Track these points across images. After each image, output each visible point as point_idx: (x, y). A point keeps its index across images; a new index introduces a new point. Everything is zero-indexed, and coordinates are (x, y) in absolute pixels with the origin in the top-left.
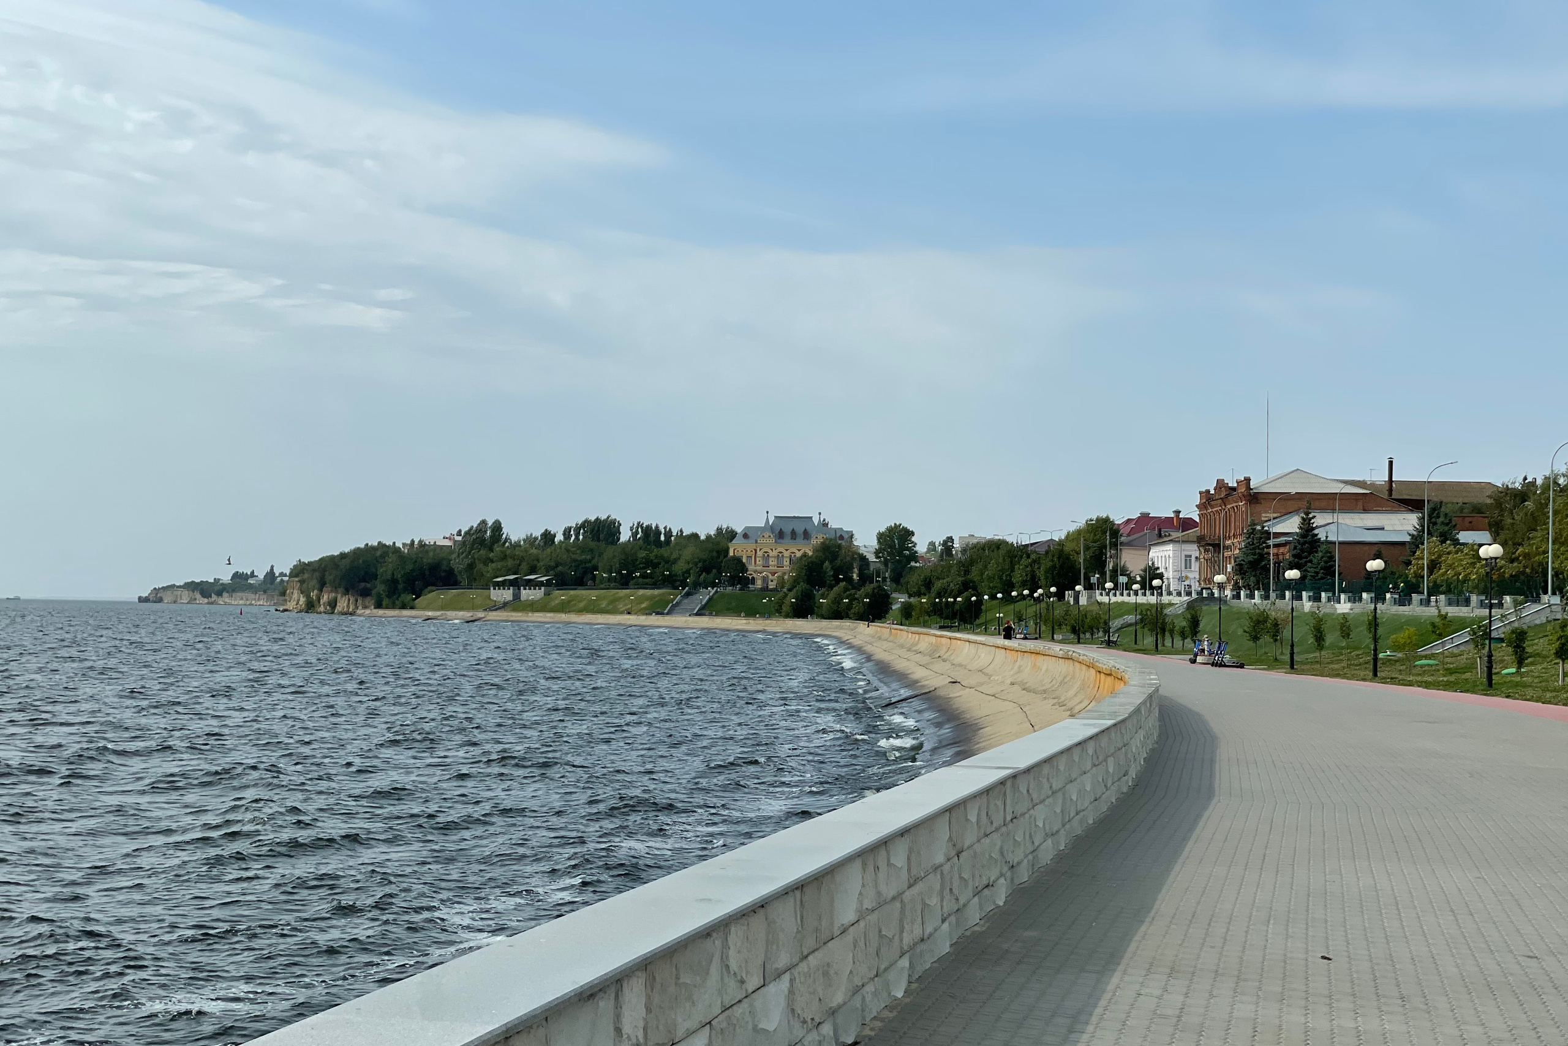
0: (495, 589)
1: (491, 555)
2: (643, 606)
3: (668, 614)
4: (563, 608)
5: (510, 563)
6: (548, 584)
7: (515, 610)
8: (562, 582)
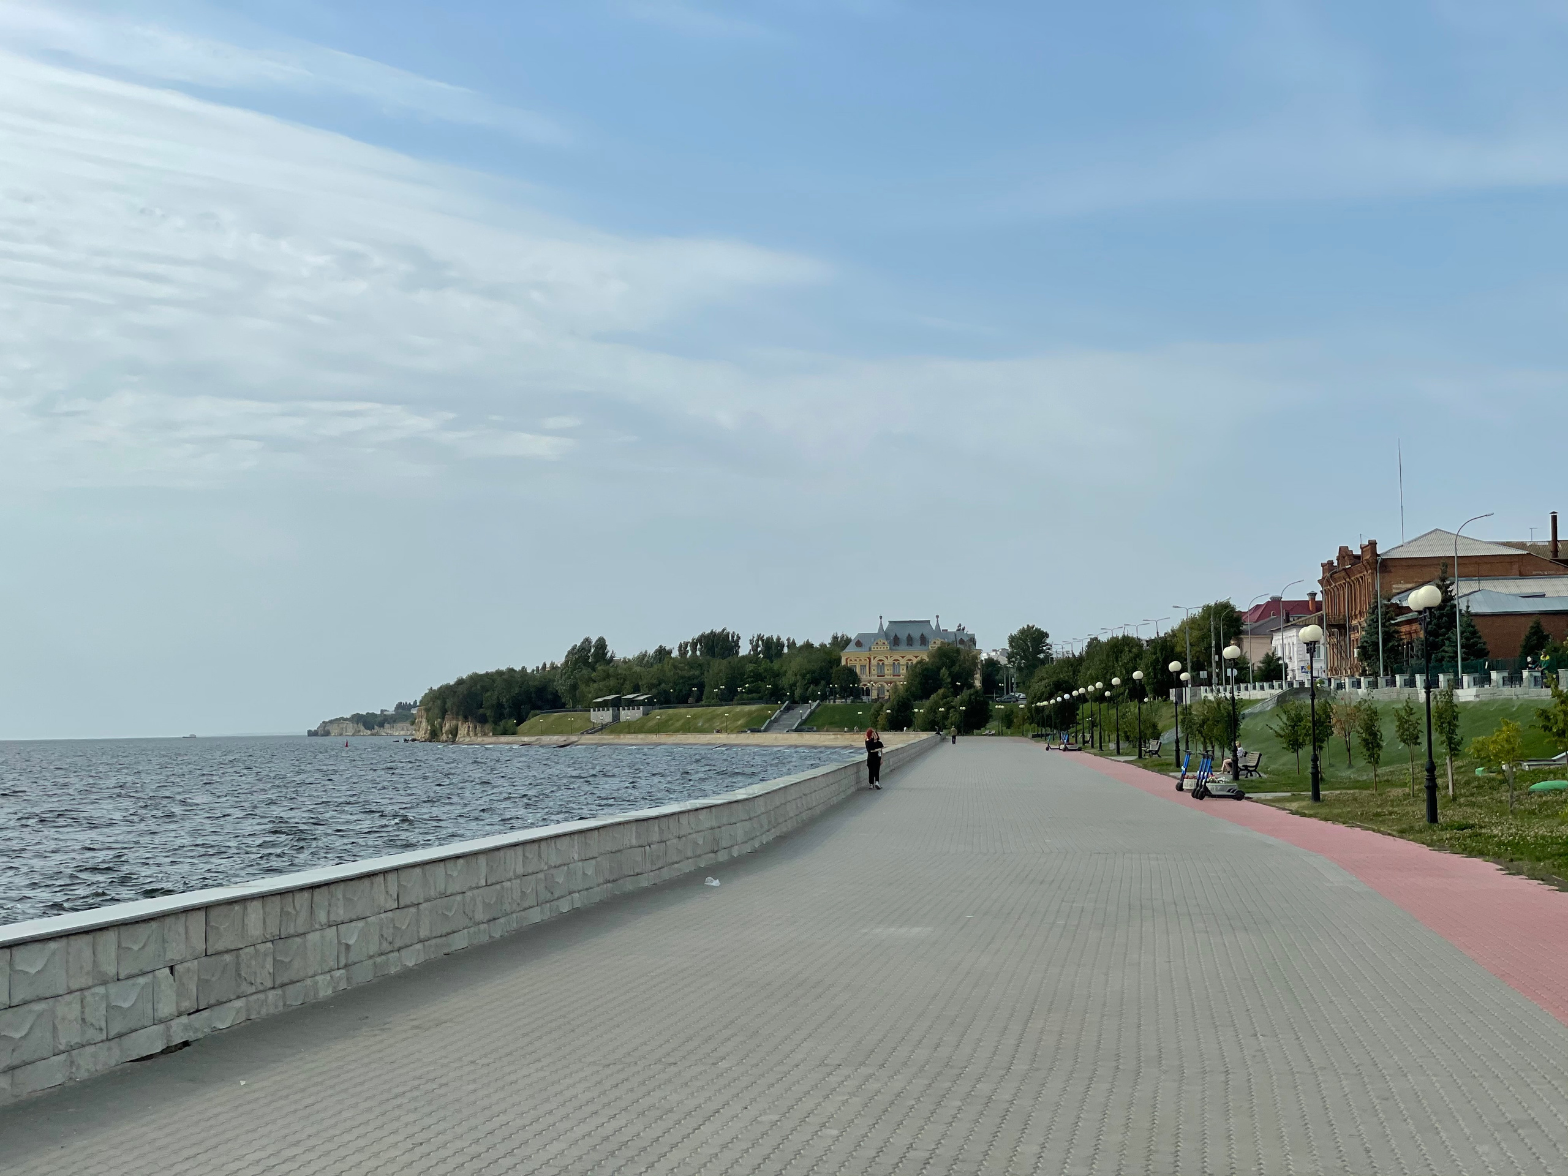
0: (594, 710)
1: (594, 675)
2: (739, 723)
3: (766, 730)
4: (658, 729)
5: (612, 682)
6: (649, 703)
7: (612, 732)
8: (665, 700)
